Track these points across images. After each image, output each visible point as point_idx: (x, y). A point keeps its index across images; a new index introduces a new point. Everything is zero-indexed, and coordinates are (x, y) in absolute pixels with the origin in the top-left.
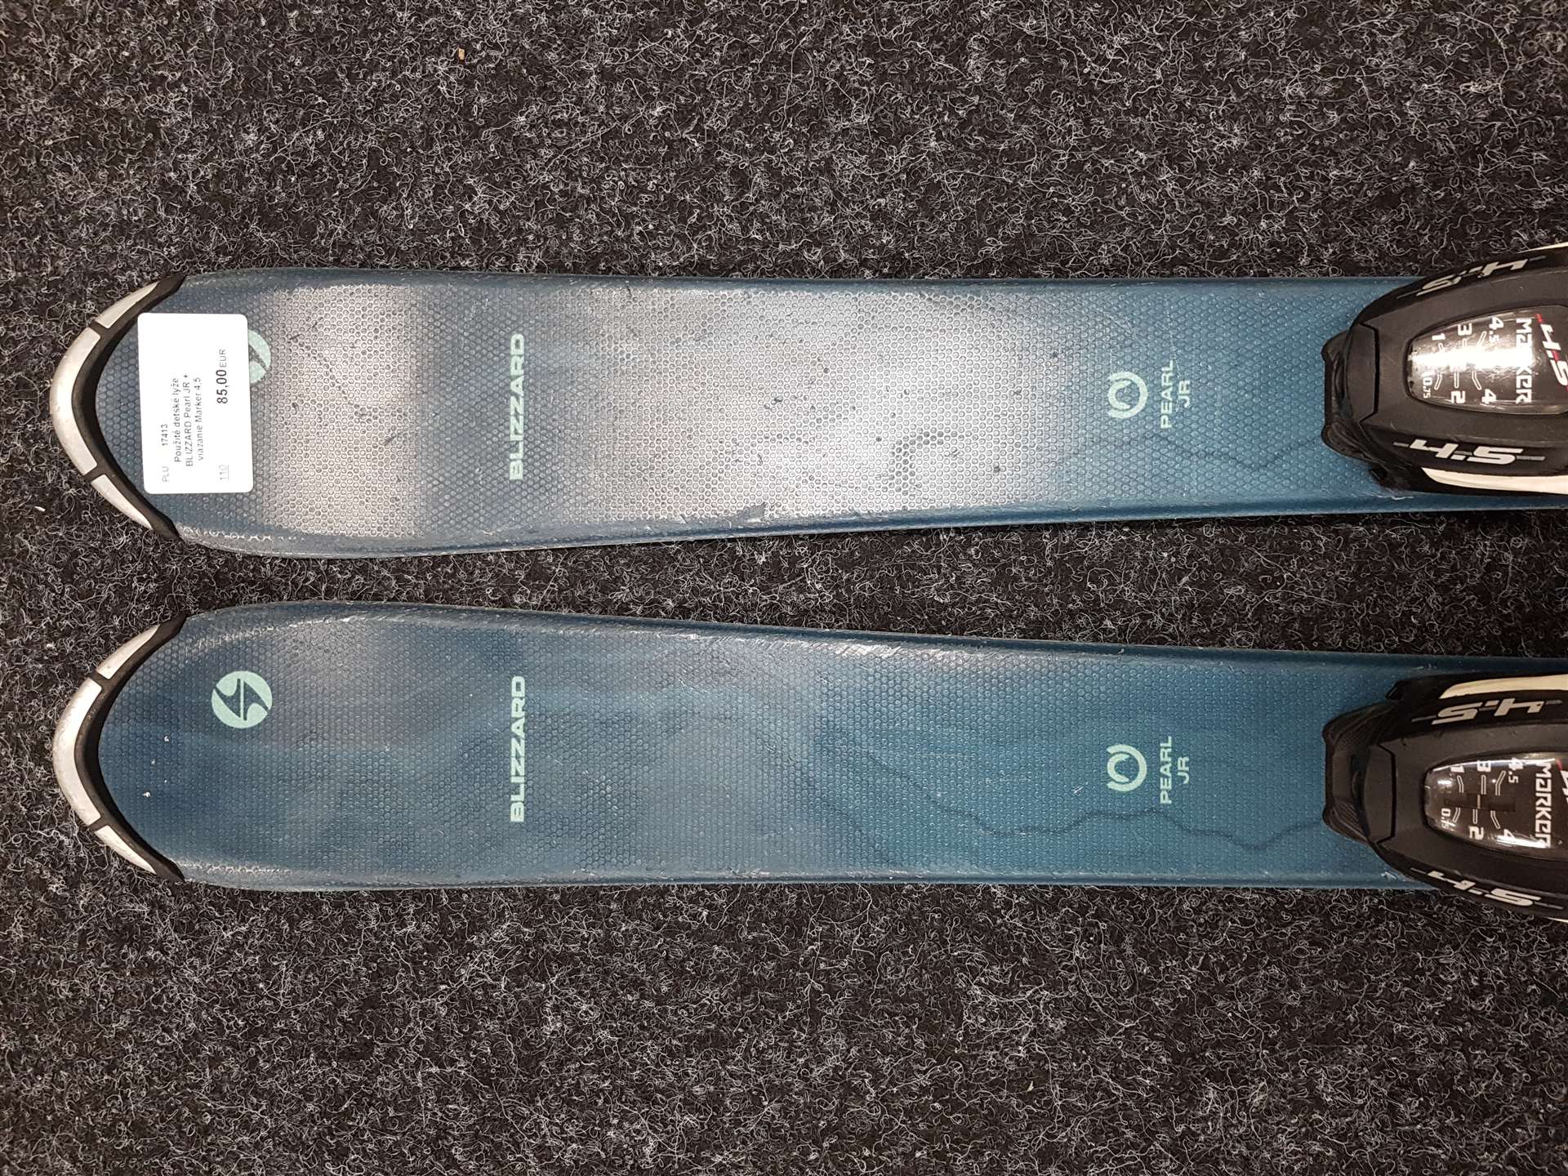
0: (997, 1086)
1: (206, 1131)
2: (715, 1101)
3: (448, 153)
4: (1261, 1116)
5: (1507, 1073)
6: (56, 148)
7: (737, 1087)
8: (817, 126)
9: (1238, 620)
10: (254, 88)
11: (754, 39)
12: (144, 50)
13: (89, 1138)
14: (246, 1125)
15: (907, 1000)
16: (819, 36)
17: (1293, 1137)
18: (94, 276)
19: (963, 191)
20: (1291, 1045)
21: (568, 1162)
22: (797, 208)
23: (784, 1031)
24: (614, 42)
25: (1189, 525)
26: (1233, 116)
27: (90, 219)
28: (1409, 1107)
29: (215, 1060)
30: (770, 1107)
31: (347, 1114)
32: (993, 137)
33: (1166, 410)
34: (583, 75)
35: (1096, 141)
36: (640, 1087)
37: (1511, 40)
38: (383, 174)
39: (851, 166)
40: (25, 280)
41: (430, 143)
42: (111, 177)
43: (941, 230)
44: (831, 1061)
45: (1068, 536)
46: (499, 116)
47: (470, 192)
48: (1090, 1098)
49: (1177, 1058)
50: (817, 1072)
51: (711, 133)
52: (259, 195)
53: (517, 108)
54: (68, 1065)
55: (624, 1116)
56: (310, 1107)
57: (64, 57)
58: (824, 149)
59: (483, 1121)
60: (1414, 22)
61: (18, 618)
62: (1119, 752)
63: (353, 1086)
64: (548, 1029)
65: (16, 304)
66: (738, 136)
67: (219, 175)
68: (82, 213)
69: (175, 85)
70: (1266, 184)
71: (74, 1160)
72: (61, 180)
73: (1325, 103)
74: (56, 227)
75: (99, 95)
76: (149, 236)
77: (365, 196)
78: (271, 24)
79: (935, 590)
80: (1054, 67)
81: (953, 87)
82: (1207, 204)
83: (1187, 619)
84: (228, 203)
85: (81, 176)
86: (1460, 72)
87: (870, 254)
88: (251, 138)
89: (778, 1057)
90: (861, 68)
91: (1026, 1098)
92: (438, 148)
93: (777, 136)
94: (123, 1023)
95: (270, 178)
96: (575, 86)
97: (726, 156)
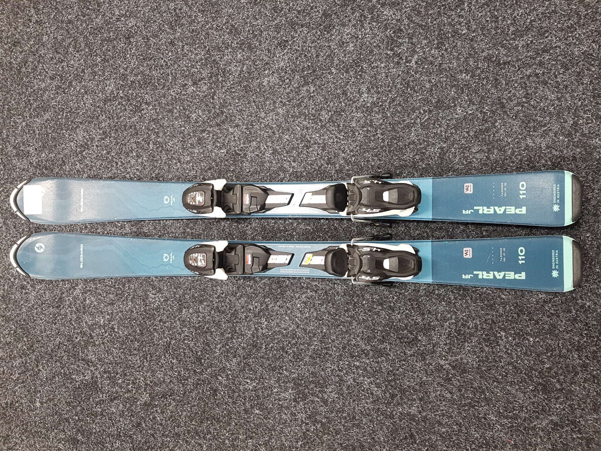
0: (153, 310)
1: (35, 320)
2: (112, 313)
3: (73, 158)
4: (191, 314)
5: (227, 306)
6: (13, 156)
7: (115, 311)
8: (128, 156)
9: (188, 235)
10: (44, 147)
11: (119, 141)
12: (27, 140)
13: (17, 322)
14: (41, 320)
15: (140, 296)
16: (128, 141)
17: (197, 317)
18: (19, 177)
19: (149, 166)
20: (196, 302)
21: (90, 324)
22: (125, 168)
23: (122, 302)
24: (98, 141)
25: (182, 220)
26: (188, 155)
27: (19, 168)
28: (213, 312)
29: (36, 308)
30: (120, 314)
31: (57, 317)
32: (154, 157)
33: (172, 202)
34: (94, 146)
35: (168, 159)
36: (101, 311)
37: (227, 144)
38: (64, 162)
39: (133, 162)
40: (8, 178)
41: (71, 156)
42: (22, 161)
43: (146, 172)
44: (129, 307)
45: (165, 221)
46: (81, 152)
47: (77, 164)
48: (167, 312)
49: (179, 305)
50: (127, 308)
51: (112, 156)
52: (45, 165)
53: (84, 151)
54: (14, 310)
55: (99, 316)
56: (51, 316)
57: (15, 140)
58: (129, 159)
59: (77, 317)
60: (214, 140)
61: (7, 235)
62: (165, 255)
63: (58, 312)
64: (87, 302)
65: (7, 181)
66: (116, 157)
67: (39, 161)
68: (17, 167)
69: (32, 146)
70: (193, 166)
71: (14, 326)
72: (14, 161)
73: (202, 153)
74: (13, 169)
75: (20, 147)
76: (28, 171)
77: (61, 165)
78: (47, 136)
79: (145, 230)
80: (163, 146)
81: (148, 149)
82: (184, 169)
83: (182, 234)
84: (40, 166)
85: (17, 161)
86: (221, 148)
87: (136, 176)
88: (43, 155)
89: (121, 306)
90: (134, 146)
91: (158, 312)
92: (72, 157)
93: (122, 157)
94: (22, 303)
95: (46, 162)
96: (92, 148)
97: (114, 160)
